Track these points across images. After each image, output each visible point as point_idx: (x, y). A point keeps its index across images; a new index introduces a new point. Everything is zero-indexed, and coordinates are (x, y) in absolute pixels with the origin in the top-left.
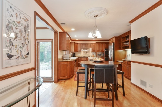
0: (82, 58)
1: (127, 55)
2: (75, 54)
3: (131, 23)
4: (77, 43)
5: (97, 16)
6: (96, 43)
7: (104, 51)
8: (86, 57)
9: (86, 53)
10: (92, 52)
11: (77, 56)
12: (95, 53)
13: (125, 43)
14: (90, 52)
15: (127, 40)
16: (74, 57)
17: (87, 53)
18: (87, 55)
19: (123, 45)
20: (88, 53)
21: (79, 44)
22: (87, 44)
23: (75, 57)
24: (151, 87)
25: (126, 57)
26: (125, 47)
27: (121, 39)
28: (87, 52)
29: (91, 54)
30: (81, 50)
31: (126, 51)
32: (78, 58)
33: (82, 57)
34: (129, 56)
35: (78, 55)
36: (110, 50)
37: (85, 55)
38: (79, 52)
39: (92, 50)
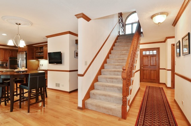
1: (40, 65)
3: (48, 38)
5: (20, 24)
13: (39, 53)
15: (41, 50)
19: (36, 55)
24: (63, 86)
25: (39, 67)
26: (39, 57)
27: (35, 48)
31: (39, 61)
34: (42, 66)
36: (20, 59)
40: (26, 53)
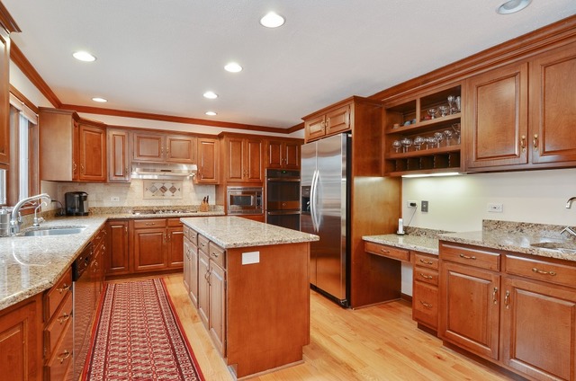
0: (139, 224)
2: (82, 198)
4: (104, 127)
6: (220, 136)
7: (261, 183)
8: (160, 214)
9: (164, 189)
10: (201, 184)
11: (101, 211)
12: (213, 190)
14: (188, 186)
16: (78, 215)
17: (168, 193)
18: (167, 201)
19: (393, 149)
20: (173, 190)
21: (111, 133)
22: (169, 137)
23: (86, 214)
28: (168, 186)
29: (189, 195)
30: (126, 173)
32: (108, 221)
33: (138, 214)
35: (107, 204)
37: (154, 204)
38: (113, 182)
39: (198, 174)
40: (349, 140)
